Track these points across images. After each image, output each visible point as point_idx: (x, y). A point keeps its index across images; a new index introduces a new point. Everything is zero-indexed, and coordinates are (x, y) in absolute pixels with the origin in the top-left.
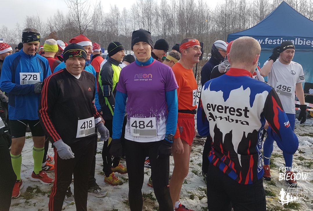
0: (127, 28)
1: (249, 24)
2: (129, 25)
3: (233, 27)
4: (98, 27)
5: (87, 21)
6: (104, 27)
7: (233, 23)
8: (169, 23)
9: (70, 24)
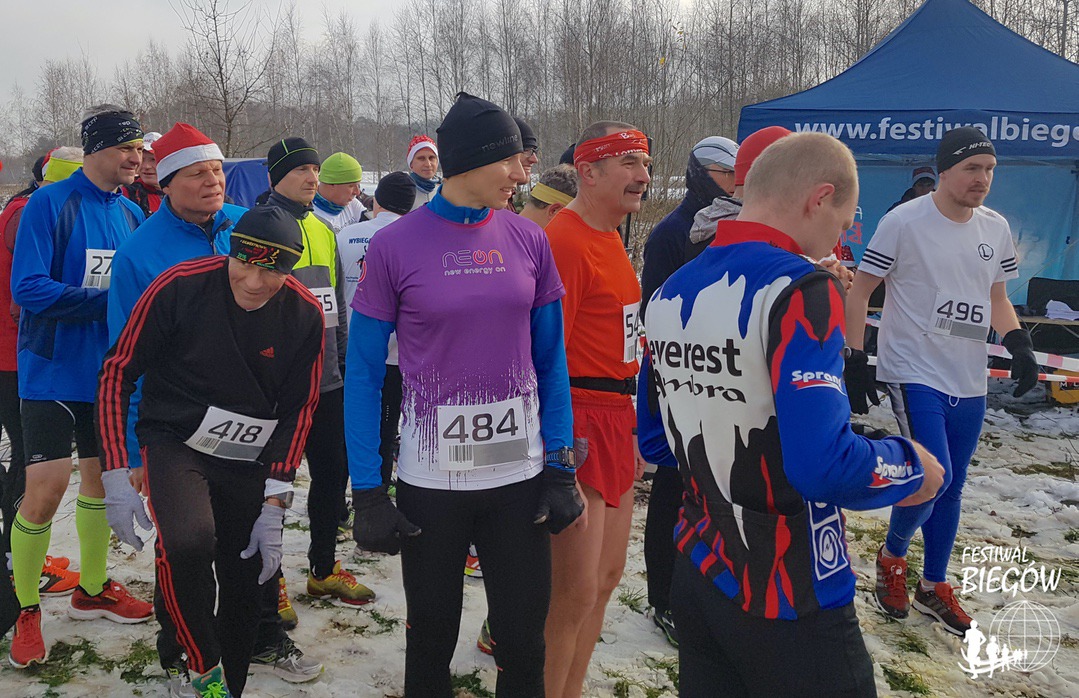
0: (382, 94)
1: (817, 68)
2: (388, 83)
3: (758, 81)
4: (285, 93)
5: (247, 73)
6: (306, 94)
7: (758, 66)
8: (528, 70)
9: (193, 84)
